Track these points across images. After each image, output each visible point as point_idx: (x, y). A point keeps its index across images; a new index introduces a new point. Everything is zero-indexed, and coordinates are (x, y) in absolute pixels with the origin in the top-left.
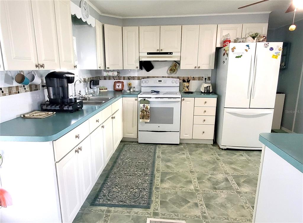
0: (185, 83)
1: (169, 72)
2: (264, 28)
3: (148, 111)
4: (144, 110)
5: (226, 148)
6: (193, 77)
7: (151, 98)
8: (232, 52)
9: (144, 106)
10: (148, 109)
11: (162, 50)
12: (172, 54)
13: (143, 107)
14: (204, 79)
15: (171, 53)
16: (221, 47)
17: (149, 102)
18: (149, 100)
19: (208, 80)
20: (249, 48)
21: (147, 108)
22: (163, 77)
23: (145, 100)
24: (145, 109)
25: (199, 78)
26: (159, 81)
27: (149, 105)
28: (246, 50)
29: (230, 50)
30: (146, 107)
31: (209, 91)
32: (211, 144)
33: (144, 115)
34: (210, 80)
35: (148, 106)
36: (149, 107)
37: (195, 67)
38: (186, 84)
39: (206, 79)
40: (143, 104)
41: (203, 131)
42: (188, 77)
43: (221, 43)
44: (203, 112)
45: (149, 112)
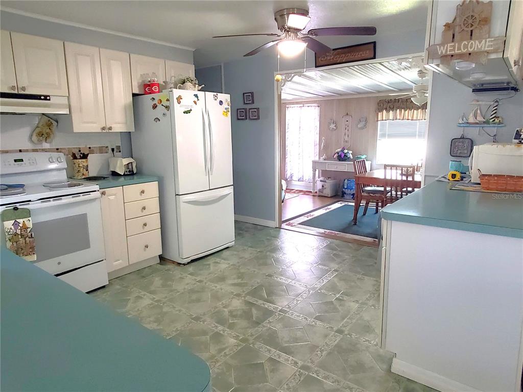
0: (77, 160)
1: (35, 138)
2: (190, 71)
3: (30, 234)
4: (16, 234)
5: (189, 260)
6: (90, 148)
7: (30, 201)
8: (179, 103)
9: (16, 224)
10: (29, 230)
11: (24, 89)
12: (49, 100)
13: (13, 227)
14: (110, 151)
15: (46, 98)
16: (141, 93)
17: (28, 213)
18: (30, 206)
19: (117, 152)
20: (198, 100)
21: (25, 228)
22: (20, 151)
23: (16, 209)
24: (19, 232)
25: (100, 149)
26: (15, 161)
27: (30, 219)
28: (195, 103)
29: (175, 101)
30: (21, 225)
31: (133, 171)
32: (158, 263)
33: (18, 248)
34: (120, 151)
35: (26, 222)
36: (30, 225)
37: (103, 129)
38: (82, 162)
39: (113, 150)
40: (14, 221)
41: (145, 245)
42: (80, 148)
43: (139, 87)
44: (140, 210)
45: (32, 237)
